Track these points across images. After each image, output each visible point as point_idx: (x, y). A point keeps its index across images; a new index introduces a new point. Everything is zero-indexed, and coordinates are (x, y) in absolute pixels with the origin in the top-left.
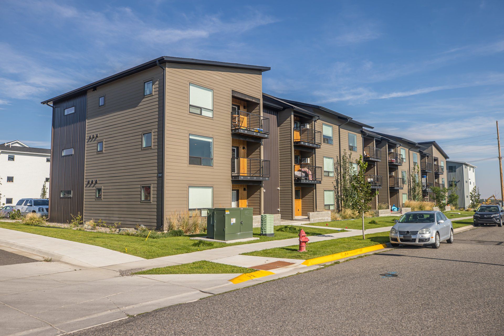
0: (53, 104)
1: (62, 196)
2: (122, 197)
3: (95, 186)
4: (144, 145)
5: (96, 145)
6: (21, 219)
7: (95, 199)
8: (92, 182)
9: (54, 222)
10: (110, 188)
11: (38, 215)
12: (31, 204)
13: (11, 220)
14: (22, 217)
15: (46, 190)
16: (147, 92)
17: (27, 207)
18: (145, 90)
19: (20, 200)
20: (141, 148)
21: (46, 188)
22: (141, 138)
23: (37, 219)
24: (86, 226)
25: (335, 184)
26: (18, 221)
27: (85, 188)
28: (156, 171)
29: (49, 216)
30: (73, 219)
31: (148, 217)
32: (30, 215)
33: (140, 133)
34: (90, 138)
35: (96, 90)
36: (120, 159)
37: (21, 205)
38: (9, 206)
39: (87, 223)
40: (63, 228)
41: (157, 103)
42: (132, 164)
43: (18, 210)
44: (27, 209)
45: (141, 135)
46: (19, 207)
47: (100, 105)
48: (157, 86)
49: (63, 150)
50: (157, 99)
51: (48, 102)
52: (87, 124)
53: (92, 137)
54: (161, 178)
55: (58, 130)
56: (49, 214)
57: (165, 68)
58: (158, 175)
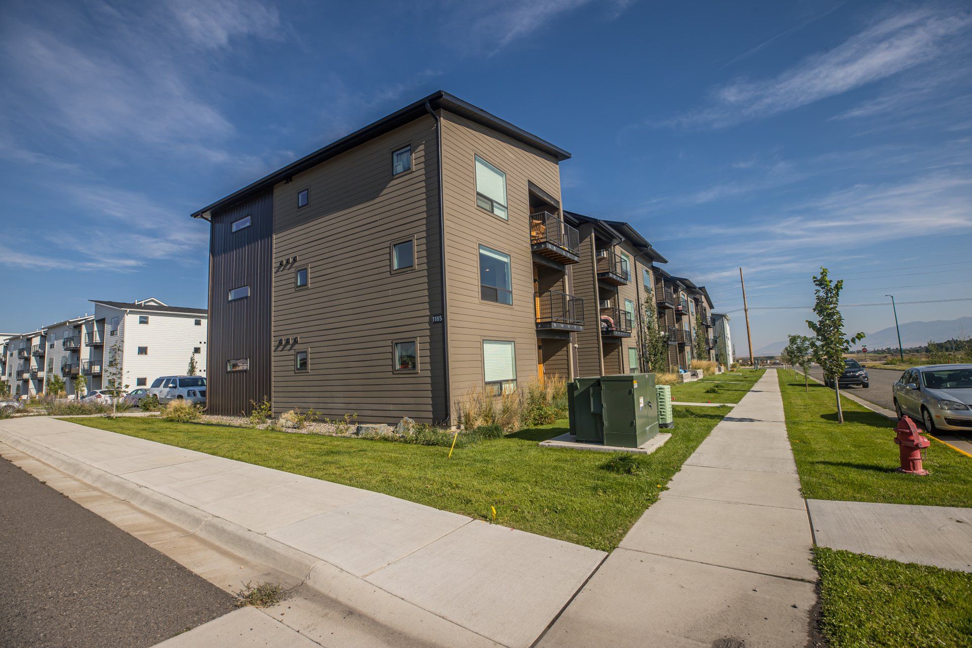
0: (212, 218)
1: (229, 369)
2: (352, 364)
3: (293, 348)
4: (396, 266)
5: (293, 275)
6: (159, 410)
7: (295, 371)
8: (288, 341)
9: (216, 414)
10: (325, 349)
11: (187, 403)
12: (174, 385)
13: (142, 412)
14: (160, 406)
15: (195, 365)
16: (399, 168)
17: (168, 389)
18: (394, 166)
19: (157, 380)
20: (390, 272)
21: (195, 362)
22: (390, 253)
23: (187, 410)
24: (282, 421)
25: (637, 338)
26: (153, 413)
27: (273, 353)
28: (427, 312)
29: (207, 405)
30: (256, 409)
31: (412, 401)
32: (174, 403)
33: (387, 244)
34: (281, 264)
35: (291, 181)
36: (345, 295)
37: (159, 387)
38: (141, 390)
39: (283, 416)
40: (238, 427)
41: (423, 184)
42: (370, 302)
43: (154, 395)
44: (168, 393)
45: (388, 249)
46: (156, 391)
47: (300, 205)
48: (423, 153)
49: (230, 290)
50: (423, 178)
51: (203, 212)
52: (274, 241)
53: (284, 262)
54: (440, 325)
55: (222, 258)
56: (207, 401)
57: (440, 118)
58: (431, 320)
